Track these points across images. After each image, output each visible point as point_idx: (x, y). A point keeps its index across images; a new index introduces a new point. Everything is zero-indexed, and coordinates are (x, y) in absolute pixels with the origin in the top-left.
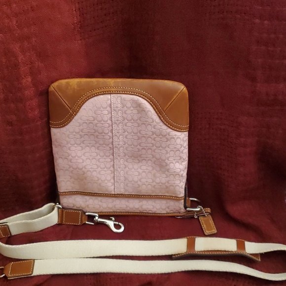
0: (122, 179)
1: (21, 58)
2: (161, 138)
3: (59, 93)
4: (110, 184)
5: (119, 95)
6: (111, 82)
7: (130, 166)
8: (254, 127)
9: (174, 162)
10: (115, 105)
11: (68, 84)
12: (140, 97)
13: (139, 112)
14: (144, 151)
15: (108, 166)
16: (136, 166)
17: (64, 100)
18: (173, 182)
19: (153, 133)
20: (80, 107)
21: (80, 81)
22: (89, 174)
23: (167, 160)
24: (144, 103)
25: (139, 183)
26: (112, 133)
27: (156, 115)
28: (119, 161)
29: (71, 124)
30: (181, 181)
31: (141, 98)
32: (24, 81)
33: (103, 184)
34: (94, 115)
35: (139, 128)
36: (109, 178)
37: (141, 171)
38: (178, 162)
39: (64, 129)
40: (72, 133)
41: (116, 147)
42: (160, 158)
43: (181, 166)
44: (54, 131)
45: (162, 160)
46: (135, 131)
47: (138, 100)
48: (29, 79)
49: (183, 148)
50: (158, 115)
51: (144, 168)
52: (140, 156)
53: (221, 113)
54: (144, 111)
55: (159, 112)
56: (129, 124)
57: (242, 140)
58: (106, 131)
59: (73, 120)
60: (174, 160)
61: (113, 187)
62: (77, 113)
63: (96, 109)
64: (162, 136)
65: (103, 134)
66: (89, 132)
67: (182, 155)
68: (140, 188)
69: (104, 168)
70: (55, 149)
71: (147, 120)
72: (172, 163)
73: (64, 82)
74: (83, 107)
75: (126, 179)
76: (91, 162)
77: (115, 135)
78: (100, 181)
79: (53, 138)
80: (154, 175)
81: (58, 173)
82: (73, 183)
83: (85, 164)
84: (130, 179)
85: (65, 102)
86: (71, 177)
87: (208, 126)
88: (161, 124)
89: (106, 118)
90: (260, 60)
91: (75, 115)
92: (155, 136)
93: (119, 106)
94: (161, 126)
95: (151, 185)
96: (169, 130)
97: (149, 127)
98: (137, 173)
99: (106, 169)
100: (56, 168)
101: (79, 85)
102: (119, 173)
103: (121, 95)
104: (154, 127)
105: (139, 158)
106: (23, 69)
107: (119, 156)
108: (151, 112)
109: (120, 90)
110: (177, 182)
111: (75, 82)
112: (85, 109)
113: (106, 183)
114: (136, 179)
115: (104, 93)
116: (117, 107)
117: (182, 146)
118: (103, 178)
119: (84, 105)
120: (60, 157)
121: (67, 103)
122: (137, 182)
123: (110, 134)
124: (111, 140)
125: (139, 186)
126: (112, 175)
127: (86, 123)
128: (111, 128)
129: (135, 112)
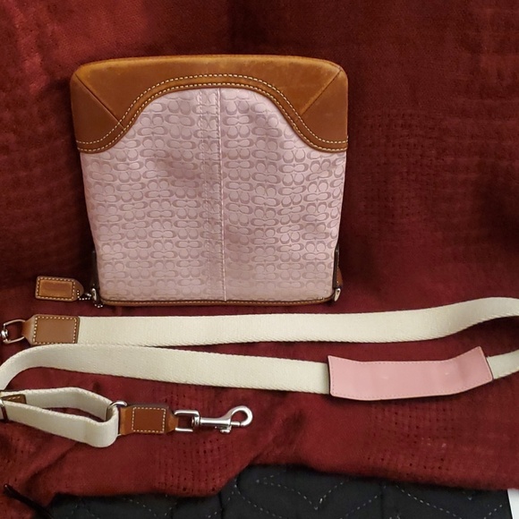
1: (19, 18)
8: (472, 137)
32: (28, 64)
48: (37, 59)
53: (411, 115)
57: (449, 160)
87: (383, 141)
90: (489, 11)
106: (25, 40)
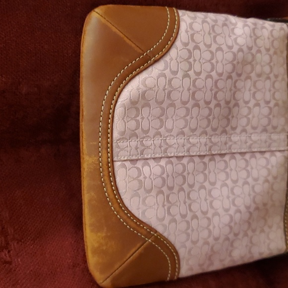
0: (264, 136)
2: (195, 60)
3: (116, 267)
4: (273, 160)
5: (114, 145)
6: (88, 161)
7: (244, 121)
9: (233, 37)
10: (133, 151)
11: (95, 252)
12: (116, 102)
13: (147, 105)
14: (220, 95)
15: (242, 163)
16: (244, 111)
17: (128, 256)
18: (267, 40)
19: (186, 75)
20: (141, 222)
21: (91, 225)
22: (258, 199)
23: (233, 50)
24: (128, 94)
25: (272, 104)
26: (183, 157)
27: (150, 69)
28: (235, 143)
29: (172, 239)
30: (263, 28)
31: (120, 100)
33: (274, 172)
34: (154, 193)
35: (178, 103)
36: (262, 162)
37: (252, 102)
38: (233, 30)
39: (182, 252)
40: (188, 235)
41: (210, 150)
42: (231, 62)
43: (238, 26)
44: (185, 271)
45: (234, 59)
46: (182, 112)
47: (124, 106)
49: (208, 20)
50: (151, 65)
51: (247, 96)
52: (228, 103)
54: (144, 93)
55: (146, 63)
56: (169, 124)
58: (180, 168)
59: (165, 235)
60: (230, 36)
61: (278, 154)
62: (151, 229)
63: (142, 189)
64: (190, 57)
65: (185, 174)
66: (185, 203)
67: (220, 23)
68: (280, 103)
69: (248, 171)
70: (217, 266)
71: (161, 88)
72: (236, 40)
73: (92, 260)
74: (140, 218)
75: (265, 130)
76: (239, 196)
77: (188, 151)
78: (270, 178)
79: (197, 270)
80: (259, 75)
81: (257, 257)
82: (270, 227)
83: (243, 209)
84: (265, 121)
85: (133, 253)
86: (262, 231)
88: (167, 58)
89: (157, 170)
91: (156, 232)
92: (191, 73)
93: (133, 143)
94: (171, 59)
95: (274, 83)
96: (178, 43)
97: (176, 83)
98: (257, 109)
99: (249, 168)
100: (247, 260)
101: (97, 228)
102: (255, 142)
103: (114, 141)
104: (175, 73)
105: (231, 105)
107: (226, 143)
108: (145, 79)
109: (104, 142)
110: (266, 33)
111: (92, 238)
112: (143, 213)
113: (272, 166)
114: (266, 111)
115: (112, 175)
116: (137, 148)
117: (204, 22)
118: (264, 172)
119: (136, 215)
120: (230, 255)
121: (134, 250)
122: (270, 109)
123: (185, 161)
124: (197, 160)
125: (276, 105)
126: (258, 155)
127: (169, 209)
128: (174, 160)
129: (145, 111)
